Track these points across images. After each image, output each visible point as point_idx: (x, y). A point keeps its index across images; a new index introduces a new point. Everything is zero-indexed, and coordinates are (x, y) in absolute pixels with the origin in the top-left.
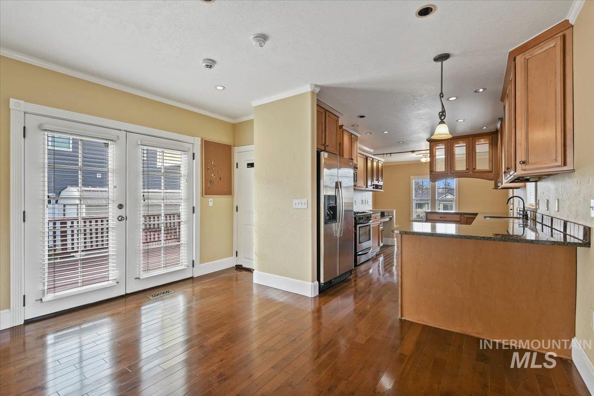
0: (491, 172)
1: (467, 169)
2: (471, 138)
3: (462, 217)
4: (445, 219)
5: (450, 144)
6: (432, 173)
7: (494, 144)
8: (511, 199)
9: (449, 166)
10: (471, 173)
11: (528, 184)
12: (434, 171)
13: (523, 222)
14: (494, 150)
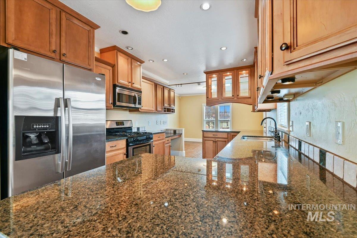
0: (250, 98)
1: (233, 96)
2: (235, 71)
3: (229, 135)
4: (217, 136)
5: (221, 76)
6: (208, 99)
7: (252, 75)
8: (265, 120)
9: (220, 93)
10: (235, 99)
11: (279, 104)
12: (210, 97)
13: (275, 142)
14: (252, 80)
